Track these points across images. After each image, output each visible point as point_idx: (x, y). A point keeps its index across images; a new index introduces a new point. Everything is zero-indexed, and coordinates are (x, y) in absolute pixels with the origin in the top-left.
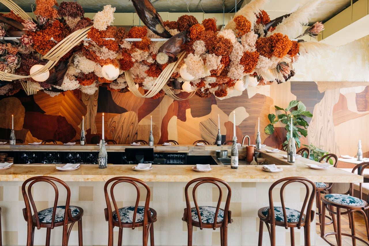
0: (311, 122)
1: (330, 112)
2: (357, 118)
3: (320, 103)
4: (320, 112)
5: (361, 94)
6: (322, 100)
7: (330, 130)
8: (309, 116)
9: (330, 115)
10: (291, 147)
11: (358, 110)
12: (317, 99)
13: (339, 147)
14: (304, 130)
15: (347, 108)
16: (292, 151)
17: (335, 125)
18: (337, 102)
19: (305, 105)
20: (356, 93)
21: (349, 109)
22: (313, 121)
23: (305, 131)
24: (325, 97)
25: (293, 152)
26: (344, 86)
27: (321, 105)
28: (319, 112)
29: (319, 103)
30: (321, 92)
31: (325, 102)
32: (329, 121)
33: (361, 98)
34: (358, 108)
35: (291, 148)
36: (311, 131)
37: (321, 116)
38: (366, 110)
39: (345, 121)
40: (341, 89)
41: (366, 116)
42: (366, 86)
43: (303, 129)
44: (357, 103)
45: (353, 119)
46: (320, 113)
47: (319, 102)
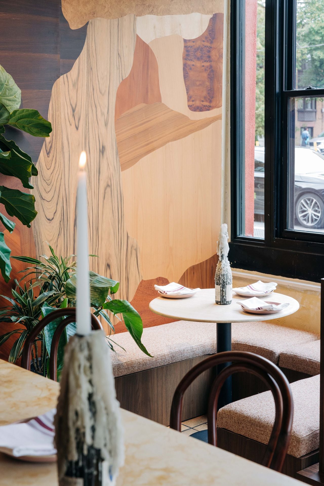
0: (42, 154)
1: (106, 113)
2: (185, 135)
3: (74, 72)
4: (74, 111)
5: (198, 44)
6: (77, 61)
7: (108, 186)
8: (35, 130)
9: (106, 125)
10: (87, 415)
11: (191, 103)
12: (58, 56)
13: (136, 250)
14: (22, 194)
15: (159, 98)
16: (99, 444)
17: (124, 166)
18: (127, 73)
19: (16, 81)
20: (185, 41)
21: (163, 101)
22: (48, 153)
23: (27, 199)
24: (88, 50)
25: (105, 453)
26: (149, 6)
27: (75, 84)
28: (70, 110)
29: (66, 72)
30: (74, 26)
31: (90, 69)
32: (102, 150)
33: (198, 59)
34: (190, 98)
35: (88, 422)
36: (44, 195)
37: (77, 128)
38: (212, 105)
39: (153, 150)
40: (138, 18)
41: (210, 126)
42: (211, 16)
43: (18, 191)
44: (186, 76)
45: (175, 139)
46: (73, 115)
47: (69, 68)
